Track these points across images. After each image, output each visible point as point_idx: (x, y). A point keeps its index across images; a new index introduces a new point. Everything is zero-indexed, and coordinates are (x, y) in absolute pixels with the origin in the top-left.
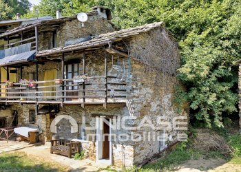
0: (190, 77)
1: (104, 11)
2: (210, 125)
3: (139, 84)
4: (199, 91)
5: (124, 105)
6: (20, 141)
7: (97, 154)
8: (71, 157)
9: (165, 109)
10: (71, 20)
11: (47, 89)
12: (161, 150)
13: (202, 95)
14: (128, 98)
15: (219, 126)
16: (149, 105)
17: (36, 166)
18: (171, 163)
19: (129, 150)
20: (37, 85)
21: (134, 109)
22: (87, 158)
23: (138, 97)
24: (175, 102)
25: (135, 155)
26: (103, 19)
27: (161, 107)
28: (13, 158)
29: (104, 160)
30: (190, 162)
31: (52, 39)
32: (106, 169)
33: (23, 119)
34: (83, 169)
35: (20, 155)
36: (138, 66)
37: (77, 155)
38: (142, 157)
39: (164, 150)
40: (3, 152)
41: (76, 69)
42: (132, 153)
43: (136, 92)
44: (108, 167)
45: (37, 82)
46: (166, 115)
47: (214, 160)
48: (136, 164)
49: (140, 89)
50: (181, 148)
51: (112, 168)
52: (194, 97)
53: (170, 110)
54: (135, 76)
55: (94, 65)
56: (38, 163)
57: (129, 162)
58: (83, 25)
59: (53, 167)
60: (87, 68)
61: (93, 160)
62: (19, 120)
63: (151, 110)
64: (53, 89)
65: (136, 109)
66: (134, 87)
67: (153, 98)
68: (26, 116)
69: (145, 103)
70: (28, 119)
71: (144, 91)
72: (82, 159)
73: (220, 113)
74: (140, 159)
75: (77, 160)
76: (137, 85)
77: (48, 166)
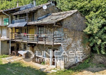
0: (89, 33)
1: (54, 2)
2: (99, 53)
3: (66, 37)
4: (94, 38)
5: (60, 45)
6: (20, 56)
7: (50, 63)
8: (40, 64)
9: (78, 46)
10: (40, 9)
11: (31, 37)
12: (76, 63)
13: (95, 40)
14: (62, 43)
15: (103, 53)
16: (71, 45)
17: (28, 67)
18: (80, 68)
19: (62, 62)
20: (27, 36)
21: (64, 47)
22: (46, 64)
23: (66, 42)
24: (83, 43)
25: (65, 64)
26: (53, 6)
27: (76, 45)
28: (19, 63)
29: (53, 66)
30: (89, 68)
31: (32, 16)
32: (53, 69)
33: (21, 47)
34: (45, 69)
35: (21, 62)
36: (66, 30)
37: (43, 63)
38: (68, 66)
39: (78, 63)
40: (15, 61)
41: (42, 30)
42: (63, 64)
43: (65, 40)
44: (54, 68)
45: (27, 34)
46: (79, 48)
47: (101, 68)
48: (65, 68)
49: (67, 39)
50: (86, 62)
51: (56, 69)
52: (91, 41)
53: (81, 46)
54: (65, 34)
55: (49, 28)
56: (28, 66)
57: (62, 67)
58: (45, 11)
59: (34, 68)
60: (46, 29)
61: (48, 65)
62: (19, 48)
63: (72, 47)
64: (33, 38)
65: (65, 47)
66: (64, 38)
67: (72, 42)
68: (22, 46)
69: (69, 44)
70: (23, 47)
71: (69, 39)
72: (44, 65)
73: (104, 48)
74: (67, 66)
75: (43, 65)
76: (65, 37)
77: (32, 67)
